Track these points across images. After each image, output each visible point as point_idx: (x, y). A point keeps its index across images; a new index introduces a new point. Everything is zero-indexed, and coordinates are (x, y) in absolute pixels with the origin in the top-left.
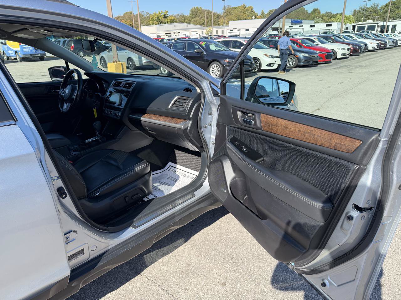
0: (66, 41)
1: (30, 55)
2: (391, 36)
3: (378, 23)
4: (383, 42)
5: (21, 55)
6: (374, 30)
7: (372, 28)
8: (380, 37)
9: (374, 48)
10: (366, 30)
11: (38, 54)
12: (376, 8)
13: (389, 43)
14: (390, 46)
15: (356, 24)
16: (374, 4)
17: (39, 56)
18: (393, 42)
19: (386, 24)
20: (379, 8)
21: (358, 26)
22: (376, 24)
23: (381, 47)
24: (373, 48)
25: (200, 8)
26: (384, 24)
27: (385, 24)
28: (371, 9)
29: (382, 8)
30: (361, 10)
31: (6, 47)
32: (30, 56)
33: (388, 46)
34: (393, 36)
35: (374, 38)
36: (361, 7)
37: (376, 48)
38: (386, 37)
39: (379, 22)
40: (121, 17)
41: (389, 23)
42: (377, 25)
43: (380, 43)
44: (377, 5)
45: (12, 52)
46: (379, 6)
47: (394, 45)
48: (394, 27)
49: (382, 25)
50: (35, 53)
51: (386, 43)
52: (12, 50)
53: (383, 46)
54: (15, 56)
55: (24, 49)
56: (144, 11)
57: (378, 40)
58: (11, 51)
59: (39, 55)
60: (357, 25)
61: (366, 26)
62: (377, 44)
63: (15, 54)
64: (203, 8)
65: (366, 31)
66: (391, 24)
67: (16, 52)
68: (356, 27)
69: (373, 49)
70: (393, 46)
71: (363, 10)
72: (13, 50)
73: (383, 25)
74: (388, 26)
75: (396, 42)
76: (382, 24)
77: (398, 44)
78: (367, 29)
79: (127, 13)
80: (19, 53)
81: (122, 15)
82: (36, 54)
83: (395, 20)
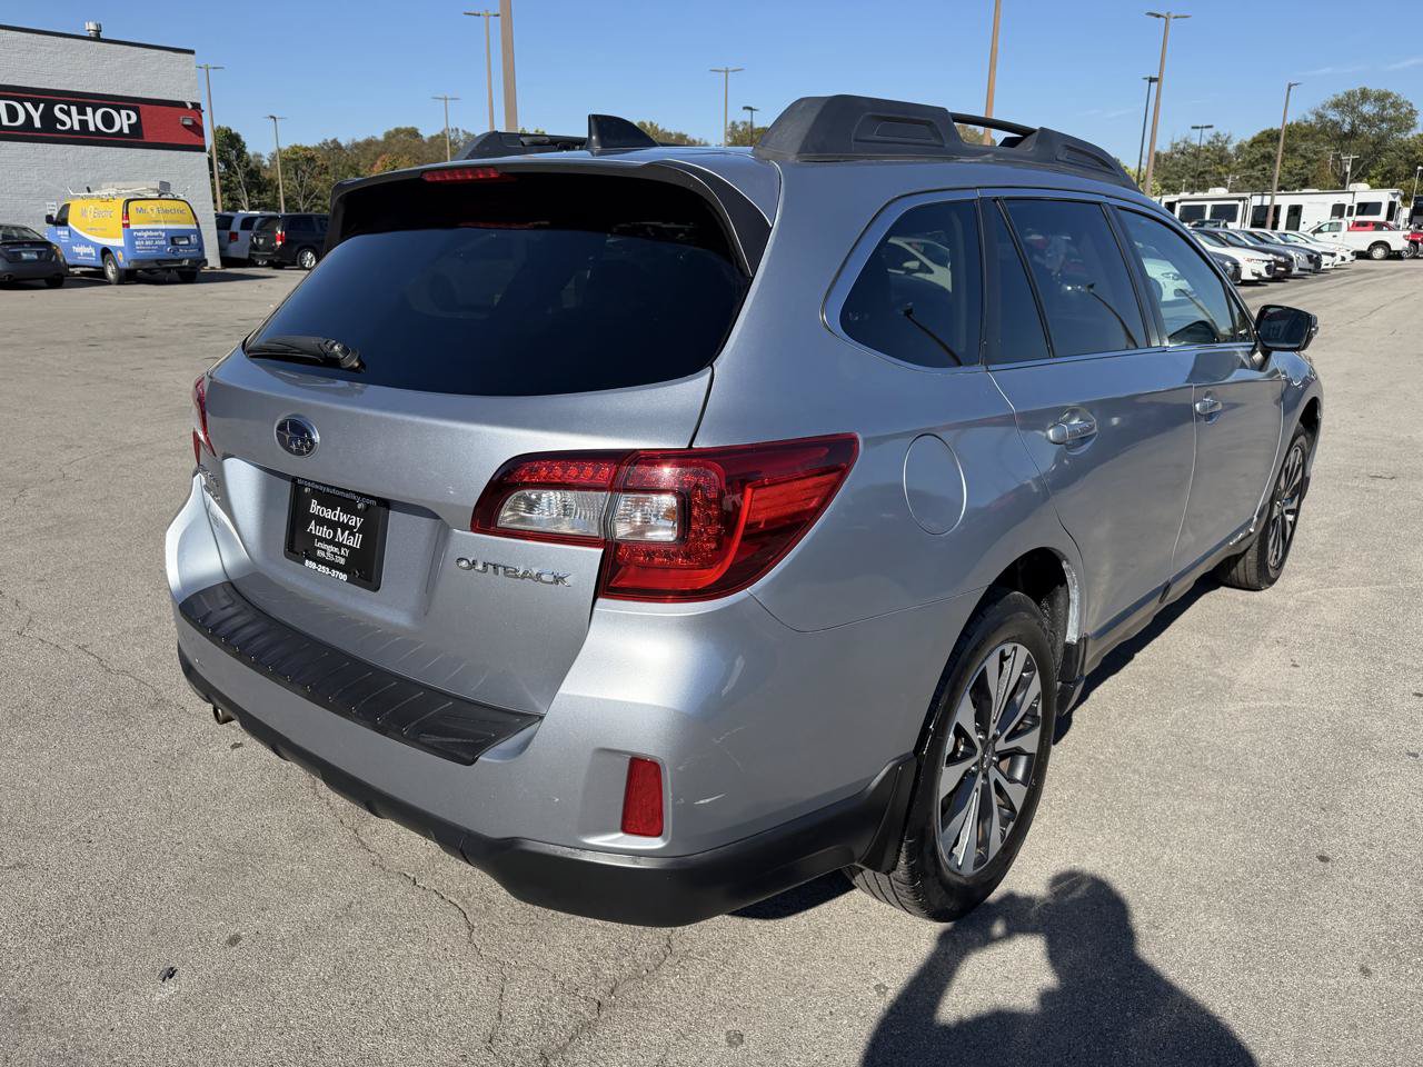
0: (254, 218)
1: (157, 261)
2: (1295, 239)
3: (1244, 199)
4: (1281, 259)
5: (123, 260)
6: (1233, 219)
7: (1225, 213)
8: (1267, 243)
9: (1259, 275)
10: (1207, 217)
11: (181, 260)
12: (1223, 149)
13: (1300, 260)
14: (1300, 269)
15: (1177, 199)
16: (1217, 136)
17: (185, 267)
18: (1309, 257)
19: (1272, 200)
20: (1231, 148)
21: (1183, 204)
22: (1240, 199)
23: (1276, 273)
24: (1254, 274)
25: (651, 124)
26: (1262, 201)
27: (1267, 201)
28: (1208, 150)
29: (1240, 148)
30: (1177, 153)
31: (66, 233)
32: (154, 265)
33: (1295, 271)
34: (1300, 240)
35: (1251, 245)
36: (1175, 142)
37: (1265, 274)
38: (1283, 243)
39: (1247, 195)
40: (377, 143)
41: (1279, 200)
42: (1241, 204)
43: (1274, 260)
44: (1225, 138)
45: (90, 250)
46: (1231, 142)
47: (1311, 266)
48: (1295, 211)
49: (1259, 204)
50: (173, 257)
51: (1291, 260)
52: (87, 243)
53: (1283, 269)
54: (99, 264)
55: (137, 243)
56: (457, 130)
57: (1266, 252)
58: (87, 246)
59: (186, 263)
60: (1180, 201)
61: (1209, 204)
62: (1266, 264)
63: (99, 256)
64: (660, 128)
65: (1209, 222)
66: (1285, 201)
67: (105, 252)
68: (1178, 206)
69: (1256, 278)
70: (1310, 270)
71: (1183, 153)
72: (94, 245)
73: (1262, 206)
74: (1277, 209)
75: (1317, 258)
76: (1256, 201)
77: (1323, 267)
78: (1212, 215)
79: (398, 131)
80: (120, 253)
81: (381, 137)
82: (173, 261)
83: (1297, 191)
